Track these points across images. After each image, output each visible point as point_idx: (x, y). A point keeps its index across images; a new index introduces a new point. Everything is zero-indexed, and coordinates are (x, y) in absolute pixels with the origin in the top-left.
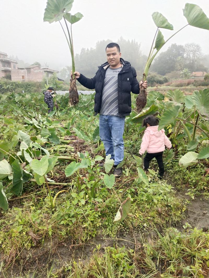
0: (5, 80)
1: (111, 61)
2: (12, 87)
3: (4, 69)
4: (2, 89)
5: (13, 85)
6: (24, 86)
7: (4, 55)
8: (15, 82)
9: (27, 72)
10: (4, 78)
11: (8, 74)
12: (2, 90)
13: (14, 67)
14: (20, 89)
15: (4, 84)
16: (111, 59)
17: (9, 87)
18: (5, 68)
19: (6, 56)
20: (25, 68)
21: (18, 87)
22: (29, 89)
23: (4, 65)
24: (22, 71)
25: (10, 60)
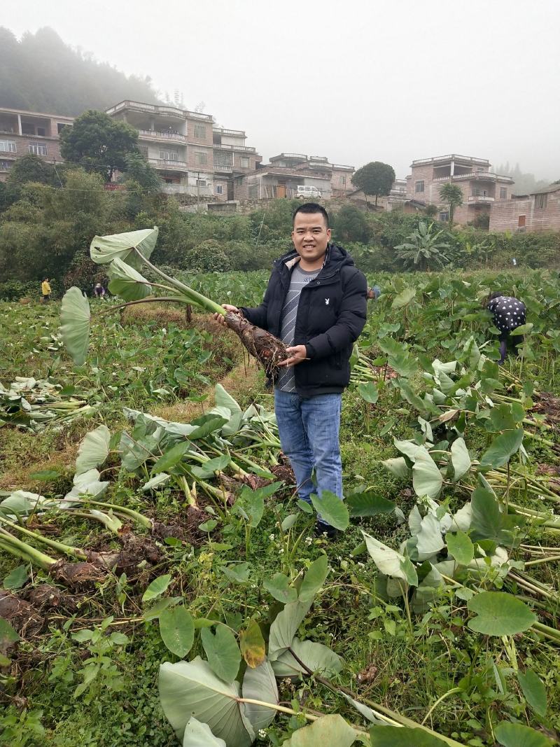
0: (473, 230)
2: (486, 250)
3: (474, 202)
4: (459, 254)
5: (491, 244)
6: (519, 245)
7: (482, 165)
8: (495, 236)
9: (535, 205)
10: (470, 224)
11: (482, 213)
12: (461, 257)
13: (503, 195)
14: (506, 253)
15: (466, 241)
17: (478, 249)
18: (480, 198)
19: (487, 165)
20: (532, 195)
21: (504, 249)
22: (531, 253)
23: (477, 191)
24: (522, 203)
25: (494, 176)
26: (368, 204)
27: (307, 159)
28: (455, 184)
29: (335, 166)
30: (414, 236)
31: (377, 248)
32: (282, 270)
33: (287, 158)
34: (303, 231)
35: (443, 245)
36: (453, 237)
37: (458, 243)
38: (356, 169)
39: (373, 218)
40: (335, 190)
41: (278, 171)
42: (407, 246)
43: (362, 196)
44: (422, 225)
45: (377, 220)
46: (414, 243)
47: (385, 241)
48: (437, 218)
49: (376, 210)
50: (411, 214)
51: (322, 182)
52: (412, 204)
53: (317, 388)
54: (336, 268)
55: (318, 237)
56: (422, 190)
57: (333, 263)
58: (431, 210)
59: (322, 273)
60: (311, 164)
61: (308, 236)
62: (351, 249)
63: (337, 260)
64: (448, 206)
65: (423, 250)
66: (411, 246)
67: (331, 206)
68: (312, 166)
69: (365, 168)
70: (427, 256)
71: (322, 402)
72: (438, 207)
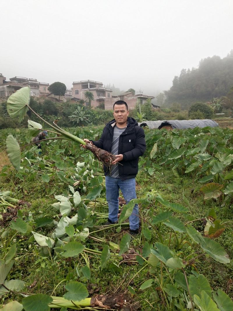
0: (99, 109)
1: (118, 119)
2: (104, 117)
3: (98, 99)
4: (94, 119)
7: (100, 85)
8: (107, 112)
10: (97, 107)
11: (101, 103)
12: (95, 120)
13: (109, 96)
15: (97, 114)
16: (119, 116)
17: (101, 117)
18: (100, 97)
19: (102, 85)
20: (118, 96)
21: (111, 116)
23: (99, 95)
24: (116, 99)
25: (105, 89)
26: (56, 99)
27: (27, 79)
28: (90, 92)
29: (40, 83)
30: (76, 112)
31: (61, 117)
32: (110, 128)
33: (17, 78)
34: (117, 112)
35: (88, 115)
36: (92, 112)
37: (94, 115)
38: (50, 85)
39: (58, 105)
40: (41, 93)
41: (14, 84)
42: (74, 116)
43: (53, 96)
44: (79, 108)
45: (60, 106)
46: (76, 115)
47: (64, 114)
48: (85, 105)
49: (59, 102)
50: (74, 103)
51: (35, 90)
52: (74, 99)
53: (127, 176)
54: (132, 127)
55: (124, 114)
56: (78, 94)
57: (130, 125)
58: (82, 102)
59: (127, 129)
60: (29, 82)
61: (120, 114)
62: (50, 118)
63: (132, 123)
64: (88, 100)
65: (80, 118)
66: (75, 116)
67: (40, 100)
68: (30, 83)
69: (53, 84)
70: (82, 120)
71: (129, 182)
72: (85, 100)
